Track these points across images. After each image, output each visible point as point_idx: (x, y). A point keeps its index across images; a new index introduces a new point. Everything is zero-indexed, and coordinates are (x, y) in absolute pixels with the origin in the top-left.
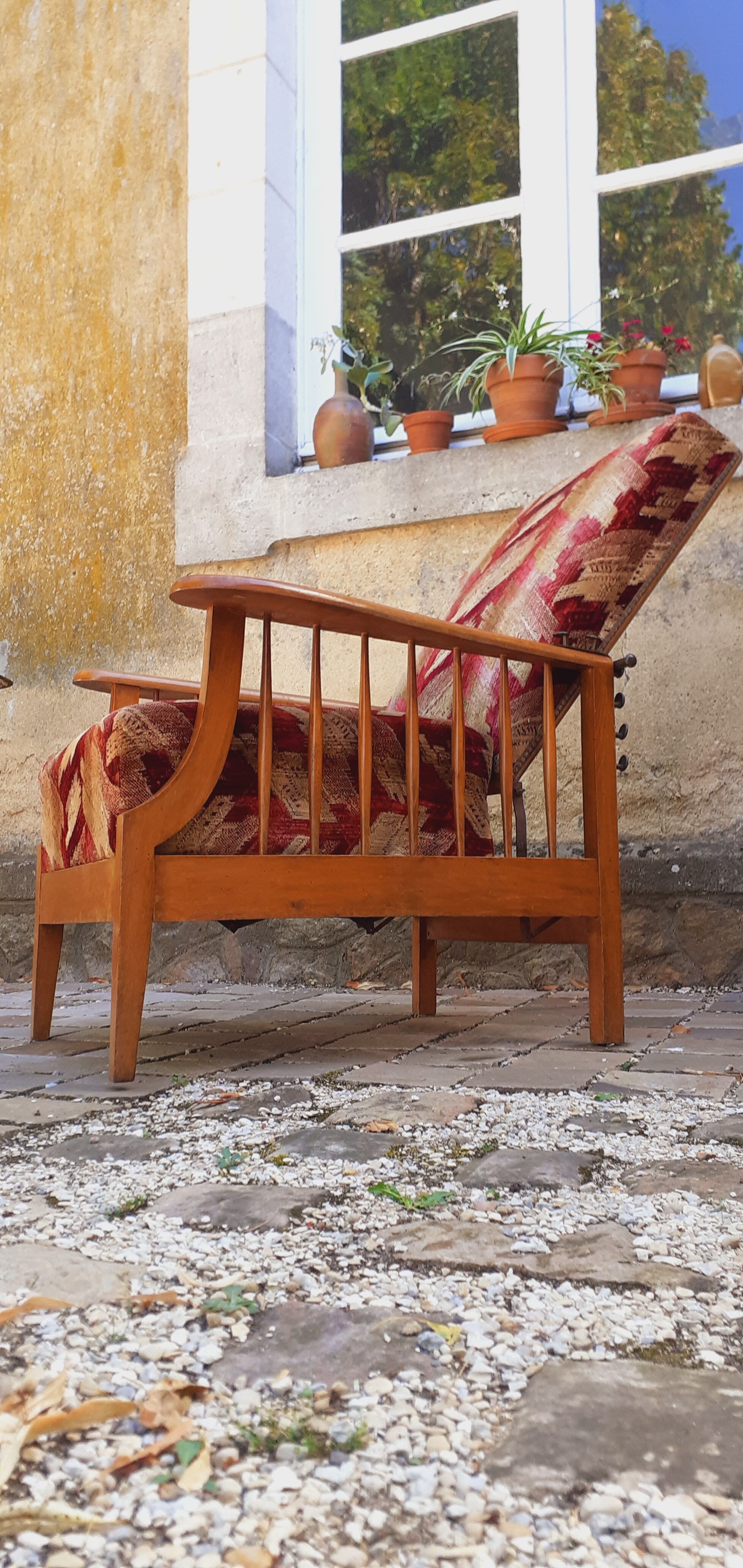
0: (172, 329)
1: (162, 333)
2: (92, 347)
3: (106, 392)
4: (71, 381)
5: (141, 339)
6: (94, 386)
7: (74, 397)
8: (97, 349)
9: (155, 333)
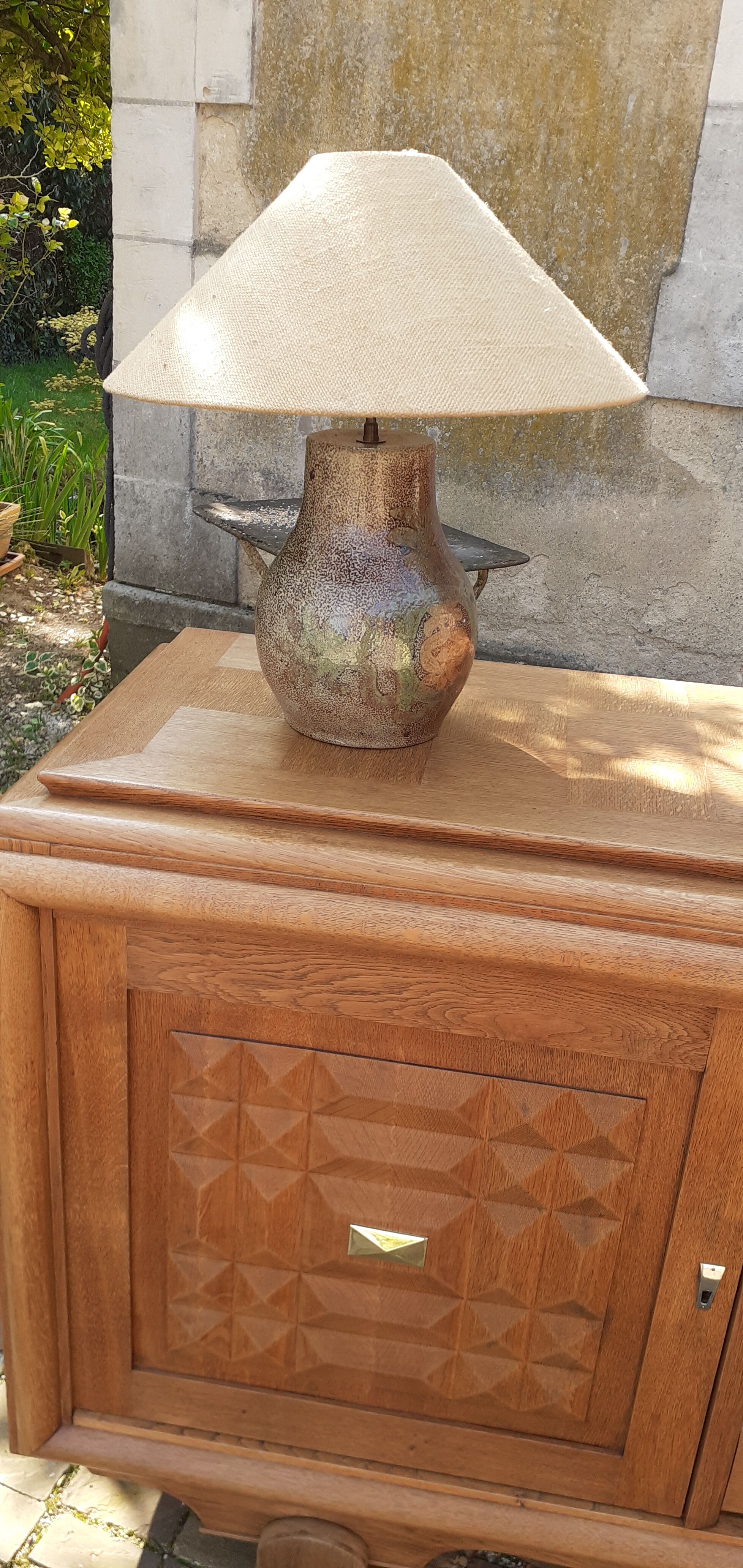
0: (681, 103)
1: (667, 105)
2: (575, 100)
3: (585, 164)
4: (543, 137)
5: (639, 107)
6: (572, 152)
7: (544, 159)
8: (582, 104)
9: (658, 103)
